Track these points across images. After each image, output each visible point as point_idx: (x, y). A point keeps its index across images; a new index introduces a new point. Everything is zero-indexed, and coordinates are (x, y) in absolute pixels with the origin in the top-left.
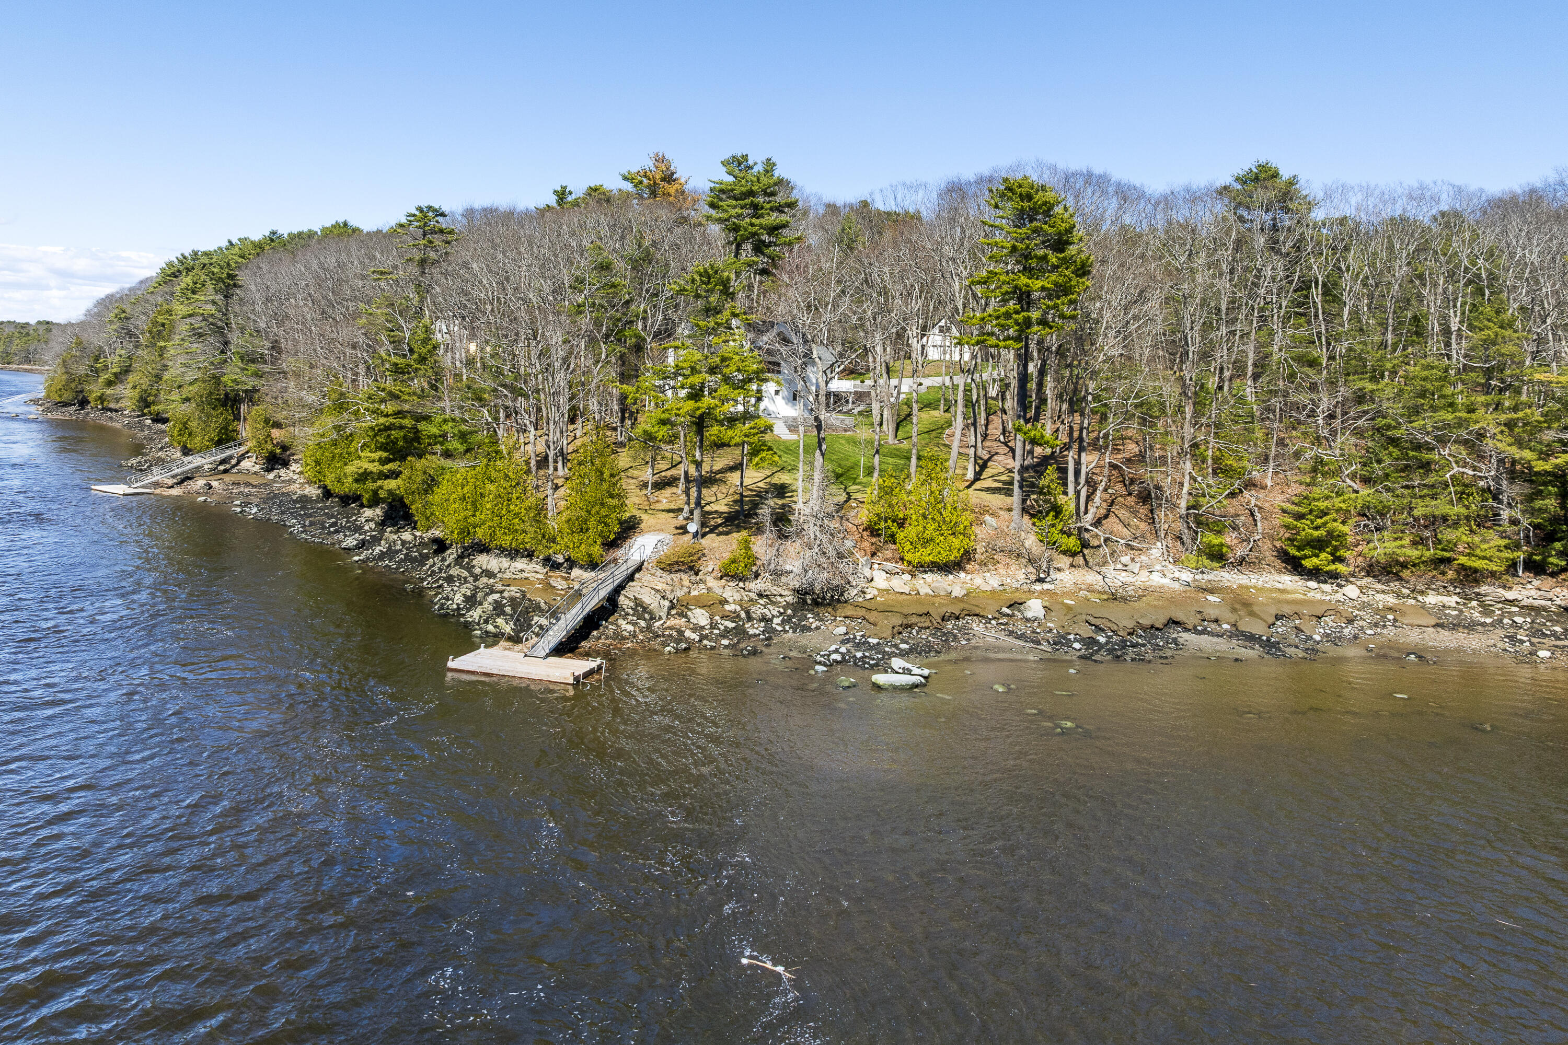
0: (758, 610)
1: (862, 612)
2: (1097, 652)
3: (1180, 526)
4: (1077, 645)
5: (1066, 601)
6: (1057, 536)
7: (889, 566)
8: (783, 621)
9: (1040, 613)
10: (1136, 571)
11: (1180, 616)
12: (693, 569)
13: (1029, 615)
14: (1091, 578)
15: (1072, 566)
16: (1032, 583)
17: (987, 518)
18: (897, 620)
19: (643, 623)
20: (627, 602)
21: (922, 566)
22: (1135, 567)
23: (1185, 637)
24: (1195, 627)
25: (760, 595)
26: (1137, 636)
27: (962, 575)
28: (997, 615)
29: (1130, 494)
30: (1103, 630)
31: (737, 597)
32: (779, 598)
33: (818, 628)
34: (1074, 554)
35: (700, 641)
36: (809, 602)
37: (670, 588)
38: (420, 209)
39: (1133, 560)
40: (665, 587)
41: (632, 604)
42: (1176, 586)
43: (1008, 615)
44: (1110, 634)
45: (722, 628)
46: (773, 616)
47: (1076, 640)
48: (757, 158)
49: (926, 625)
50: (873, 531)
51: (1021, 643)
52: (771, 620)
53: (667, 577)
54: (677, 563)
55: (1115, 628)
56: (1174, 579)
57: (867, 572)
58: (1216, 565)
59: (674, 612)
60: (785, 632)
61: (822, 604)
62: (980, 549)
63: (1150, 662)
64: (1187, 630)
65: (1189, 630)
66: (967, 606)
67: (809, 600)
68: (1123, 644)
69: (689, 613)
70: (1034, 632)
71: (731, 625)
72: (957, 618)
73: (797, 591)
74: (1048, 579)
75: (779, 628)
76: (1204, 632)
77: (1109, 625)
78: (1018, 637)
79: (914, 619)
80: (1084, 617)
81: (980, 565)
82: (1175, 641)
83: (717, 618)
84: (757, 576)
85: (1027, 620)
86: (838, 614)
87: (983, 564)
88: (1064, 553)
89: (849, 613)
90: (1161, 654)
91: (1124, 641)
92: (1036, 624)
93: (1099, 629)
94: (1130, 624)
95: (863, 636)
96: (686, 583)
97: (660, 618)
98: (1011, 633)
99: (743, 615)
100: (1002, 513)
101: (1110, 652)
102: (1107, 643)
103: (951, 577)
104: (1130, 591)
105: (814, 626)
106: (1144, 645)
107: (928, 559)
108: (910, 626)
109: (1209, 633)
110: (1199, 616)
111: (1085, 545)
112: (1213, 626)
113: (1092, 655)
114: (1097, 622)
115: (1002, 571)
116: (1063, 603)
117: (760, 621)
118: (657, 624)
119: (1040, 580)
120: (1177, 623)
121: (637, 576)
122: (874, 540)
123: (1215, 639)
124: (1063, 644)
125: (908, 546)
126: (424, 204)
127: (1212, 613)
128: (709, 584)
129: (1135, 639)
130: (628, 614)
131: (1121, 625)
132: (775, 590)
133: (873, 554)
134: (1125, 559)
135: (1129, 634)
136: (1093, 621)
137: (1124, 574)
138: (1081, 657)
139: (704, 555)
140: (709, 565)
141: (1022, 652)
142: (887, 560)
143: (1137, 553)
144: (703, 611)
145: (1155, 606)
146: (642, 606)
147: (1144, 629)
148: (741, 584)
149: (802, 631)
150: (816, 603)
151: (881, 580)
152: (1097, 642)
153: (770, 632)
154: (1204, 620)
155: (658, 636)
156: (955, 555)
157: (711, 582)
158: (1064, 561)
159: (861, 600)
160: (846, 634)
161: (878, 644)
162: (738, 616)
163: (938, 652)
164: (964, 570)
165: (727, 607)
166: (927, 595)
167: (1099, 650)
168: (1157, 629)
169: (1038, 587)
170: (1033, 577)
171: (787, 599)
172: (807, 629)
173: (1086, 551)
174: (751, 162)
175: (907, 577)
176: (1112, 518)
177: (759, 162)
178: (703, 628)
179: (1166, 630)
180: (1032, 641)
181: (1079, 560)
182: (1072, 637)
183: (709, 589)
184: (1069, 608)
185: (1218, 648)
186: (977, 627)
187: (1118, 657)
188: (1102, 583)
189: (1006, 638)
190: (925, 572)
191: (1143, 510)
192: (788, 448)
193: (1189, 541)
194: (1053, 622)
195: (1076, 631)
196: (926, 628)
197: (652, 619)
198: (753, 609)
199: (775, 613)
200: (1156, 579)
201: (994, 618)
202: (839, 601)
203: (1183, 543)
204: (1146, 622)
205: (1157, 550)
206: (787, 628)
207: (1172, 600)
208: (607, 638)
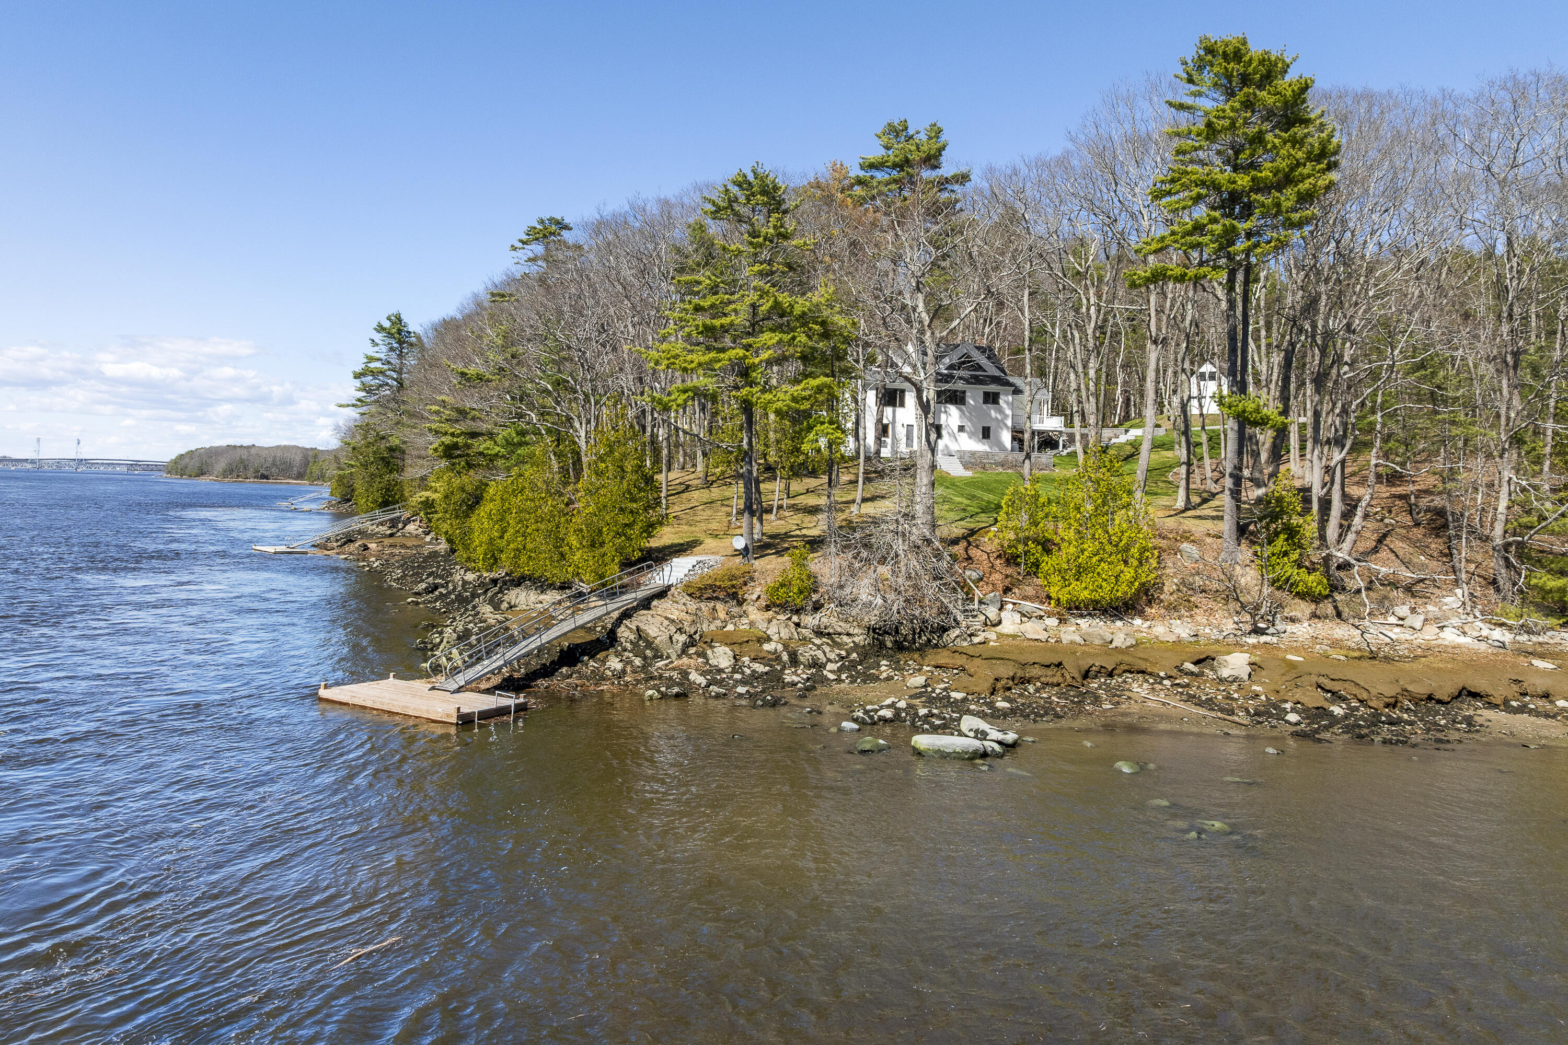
0: (806, 653)
1: (960, 660)
2: (1326, 728)
3: (1494, 565)
4: (1293, 717)
5: (1289, 657)
6: (1290, 571)
7: (1028, 606)
8: (840, 670)
9: (1244, 672)
10: (1418, 625)
11: (1480, 684)
12: (735, 596)
13: (1225, 673)
14: (1341, 631)
15: (1314, 616)
16: (1244, 634)
17: (1185, 546)
18: (1005, 671)
19: (638, 662)
20: (627, 634)
21: (1077, 608)
22: (1417, 621)
23: (1486, 715)
24: (1506, 702)
25: (819, 633)
26: (1402, 709)
27: (1138, 621)
28: (1174, 673)
29: (1417, 525)
30: (1344, 699)
31: (785, 634)
32: (845, 639)
33: (889, 678)
34: (1317, 599)
35: (708, 686)
36: (889, 644)
37: (689, 618)
38: (542, 222)
39: (1413, 610)
40: (683, 616)
41: (632, 637)
42: (1483, 646)
43: (1192, 674)
44: (1354, 704)
45: (748, 671)
46: (829, 660)
47: (1293, 710)
48: (919, 126)
49: (1055, 680)
50: (1011, 560)
51: (1202, 711)
52: (823, 666)
53: (692, 605)
54: (713, 587)
55: (1365, 696)
56: (1479, 639)
57: (992, 612)
58: (1552, 621)
59: (692, 650)
60: (839, 681)
61: (908, 649)
62: (1169, 586)
63: (1414, 746)
64: (1492, 706)
65: (1497, 706)
66: (1127, 659)
67: (889, 641)
68: (1375, 720)
69: (709, 652)
70: (1229, 697)
71: (760, 668)
72: (1111, 675)
73: (872, 629)
74: (1271, 630)
75: (832, 676)
76: (1522, 709)
77: (1355, 691)
78: (1200, 704)
79: (1036, 671)
80: (1314, 679)
81: (1167, 608)
82: (1469, 721)
83: (746, 659)
84: (817, 607)
85: (1221, 680)
86: (926, 661)
87: (1172, 608)
88: (1301, 596)
89: (942, 662)
90: (1440, 735)
91: (1376, 715)
92: (1234, 687)
93: (1337, 697)
94: (1390, 691)
95: (945, 689)
96: (722, 615)
97: (668, 657)
98: (1190, 698)
99: (785, 657)
100: (1209, 540)
101: (1348, 729)
102: (1346, 717)
103: (1119, 623)
104: (1402, 650)
105: (884, 675)
106: (1411, 723)
107: (1085, 595)
108: (1025, 681)
109: (1530, 712)
110: (1515, 688)
111: (1336, 587)
112: (1541, 703)
113: (1316, 731)
114: (1335, 686)
115: (1201, 618)
116: (1284, 660)
117: (810, 667)
118: (661, 664)
119: (1257, 631)
120: (1475, 695)
121: (655, 603)
122: (1009, 571)
123: (1542, 721)
124: (1271, 715)
125: (1055, 578)
126: (546, 216)
127: (1541, 685)
128: (752, 617)
129: (1396, 714)
130: (625, 650)
131: (1374, 692)
132: (840, 626)
133: (1007, 590)
134: (1403, 610)
135: (1387, 705)
136: (1329, 685)
137: (1397, 630)
138: (1296, 735)
139: (752, 579)
140: (755, 592)
141: (1198, 723)
142: (1025, 598)
143: (1420, 601)
144: (727, 649)
145: (1439, 669)
146: (646, 641)
147: (1416, 700)
148: (795, 618)
149: (864, 682)
150: (899, 647)
151: (1010, 623)
152: (1331, 714)
153: (816, 681)
154: (1524, 694)
155: (651, 678)
156: (1123, 591)
157: (755, 614)
158: (1303, 608)
159: (965, 644)
160: (925, 686)
161: (965, 700)
162: (778, 658)
163: (1058, 716)
164: (1141, 614)
165: (767, 647)
166: (1072, 642)
167: (1331, 725)
168: (1439, 702)
169: (1252, 640)
170: (1248, 628)
171: (856, 639)
172: (869, 678)
173: (1338, 597)
174: (911, 131)
175: (1052, 622)
176: (1384, 554)
177: (922, 129)
178: (721, 671)
179: (1456, 704)
180: (1222, 710)
181: (1327, 608)
182: (1288, 706)
183: (752, 624)
184: (1292, 665)
185: (1544, 732)
186: (1139, 688)
187: (1361, 737)
188: (1358, 638)
189: (1181, 705)
190: (1082, 616)
191: (1436, 545)
192: (953, 484)
193: (1508, 585)
194: (1261, 684)
195: (1298, 697)
196: (1053, 685)
197: (655, 657)
198: (801, 650)
199: (832, 656)
200: (1450, 636)
201: (1169, 677)
202: (936, 646)
203: (1498, 590)
204: (1420, 689)
205: (1453, 600)
206: (843, 676)
207: (1473, 663)
208: (580, 678)
